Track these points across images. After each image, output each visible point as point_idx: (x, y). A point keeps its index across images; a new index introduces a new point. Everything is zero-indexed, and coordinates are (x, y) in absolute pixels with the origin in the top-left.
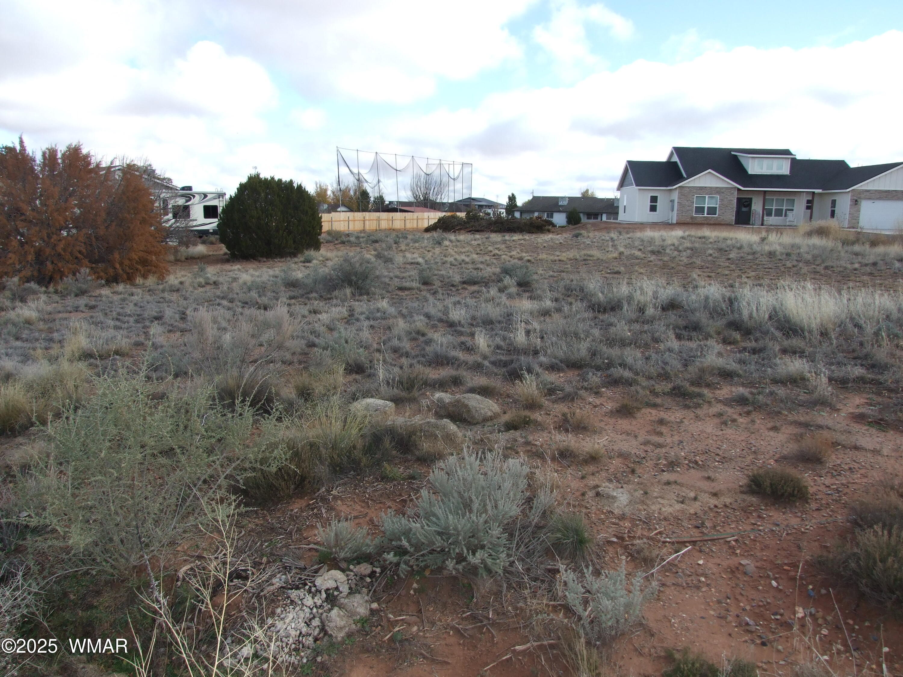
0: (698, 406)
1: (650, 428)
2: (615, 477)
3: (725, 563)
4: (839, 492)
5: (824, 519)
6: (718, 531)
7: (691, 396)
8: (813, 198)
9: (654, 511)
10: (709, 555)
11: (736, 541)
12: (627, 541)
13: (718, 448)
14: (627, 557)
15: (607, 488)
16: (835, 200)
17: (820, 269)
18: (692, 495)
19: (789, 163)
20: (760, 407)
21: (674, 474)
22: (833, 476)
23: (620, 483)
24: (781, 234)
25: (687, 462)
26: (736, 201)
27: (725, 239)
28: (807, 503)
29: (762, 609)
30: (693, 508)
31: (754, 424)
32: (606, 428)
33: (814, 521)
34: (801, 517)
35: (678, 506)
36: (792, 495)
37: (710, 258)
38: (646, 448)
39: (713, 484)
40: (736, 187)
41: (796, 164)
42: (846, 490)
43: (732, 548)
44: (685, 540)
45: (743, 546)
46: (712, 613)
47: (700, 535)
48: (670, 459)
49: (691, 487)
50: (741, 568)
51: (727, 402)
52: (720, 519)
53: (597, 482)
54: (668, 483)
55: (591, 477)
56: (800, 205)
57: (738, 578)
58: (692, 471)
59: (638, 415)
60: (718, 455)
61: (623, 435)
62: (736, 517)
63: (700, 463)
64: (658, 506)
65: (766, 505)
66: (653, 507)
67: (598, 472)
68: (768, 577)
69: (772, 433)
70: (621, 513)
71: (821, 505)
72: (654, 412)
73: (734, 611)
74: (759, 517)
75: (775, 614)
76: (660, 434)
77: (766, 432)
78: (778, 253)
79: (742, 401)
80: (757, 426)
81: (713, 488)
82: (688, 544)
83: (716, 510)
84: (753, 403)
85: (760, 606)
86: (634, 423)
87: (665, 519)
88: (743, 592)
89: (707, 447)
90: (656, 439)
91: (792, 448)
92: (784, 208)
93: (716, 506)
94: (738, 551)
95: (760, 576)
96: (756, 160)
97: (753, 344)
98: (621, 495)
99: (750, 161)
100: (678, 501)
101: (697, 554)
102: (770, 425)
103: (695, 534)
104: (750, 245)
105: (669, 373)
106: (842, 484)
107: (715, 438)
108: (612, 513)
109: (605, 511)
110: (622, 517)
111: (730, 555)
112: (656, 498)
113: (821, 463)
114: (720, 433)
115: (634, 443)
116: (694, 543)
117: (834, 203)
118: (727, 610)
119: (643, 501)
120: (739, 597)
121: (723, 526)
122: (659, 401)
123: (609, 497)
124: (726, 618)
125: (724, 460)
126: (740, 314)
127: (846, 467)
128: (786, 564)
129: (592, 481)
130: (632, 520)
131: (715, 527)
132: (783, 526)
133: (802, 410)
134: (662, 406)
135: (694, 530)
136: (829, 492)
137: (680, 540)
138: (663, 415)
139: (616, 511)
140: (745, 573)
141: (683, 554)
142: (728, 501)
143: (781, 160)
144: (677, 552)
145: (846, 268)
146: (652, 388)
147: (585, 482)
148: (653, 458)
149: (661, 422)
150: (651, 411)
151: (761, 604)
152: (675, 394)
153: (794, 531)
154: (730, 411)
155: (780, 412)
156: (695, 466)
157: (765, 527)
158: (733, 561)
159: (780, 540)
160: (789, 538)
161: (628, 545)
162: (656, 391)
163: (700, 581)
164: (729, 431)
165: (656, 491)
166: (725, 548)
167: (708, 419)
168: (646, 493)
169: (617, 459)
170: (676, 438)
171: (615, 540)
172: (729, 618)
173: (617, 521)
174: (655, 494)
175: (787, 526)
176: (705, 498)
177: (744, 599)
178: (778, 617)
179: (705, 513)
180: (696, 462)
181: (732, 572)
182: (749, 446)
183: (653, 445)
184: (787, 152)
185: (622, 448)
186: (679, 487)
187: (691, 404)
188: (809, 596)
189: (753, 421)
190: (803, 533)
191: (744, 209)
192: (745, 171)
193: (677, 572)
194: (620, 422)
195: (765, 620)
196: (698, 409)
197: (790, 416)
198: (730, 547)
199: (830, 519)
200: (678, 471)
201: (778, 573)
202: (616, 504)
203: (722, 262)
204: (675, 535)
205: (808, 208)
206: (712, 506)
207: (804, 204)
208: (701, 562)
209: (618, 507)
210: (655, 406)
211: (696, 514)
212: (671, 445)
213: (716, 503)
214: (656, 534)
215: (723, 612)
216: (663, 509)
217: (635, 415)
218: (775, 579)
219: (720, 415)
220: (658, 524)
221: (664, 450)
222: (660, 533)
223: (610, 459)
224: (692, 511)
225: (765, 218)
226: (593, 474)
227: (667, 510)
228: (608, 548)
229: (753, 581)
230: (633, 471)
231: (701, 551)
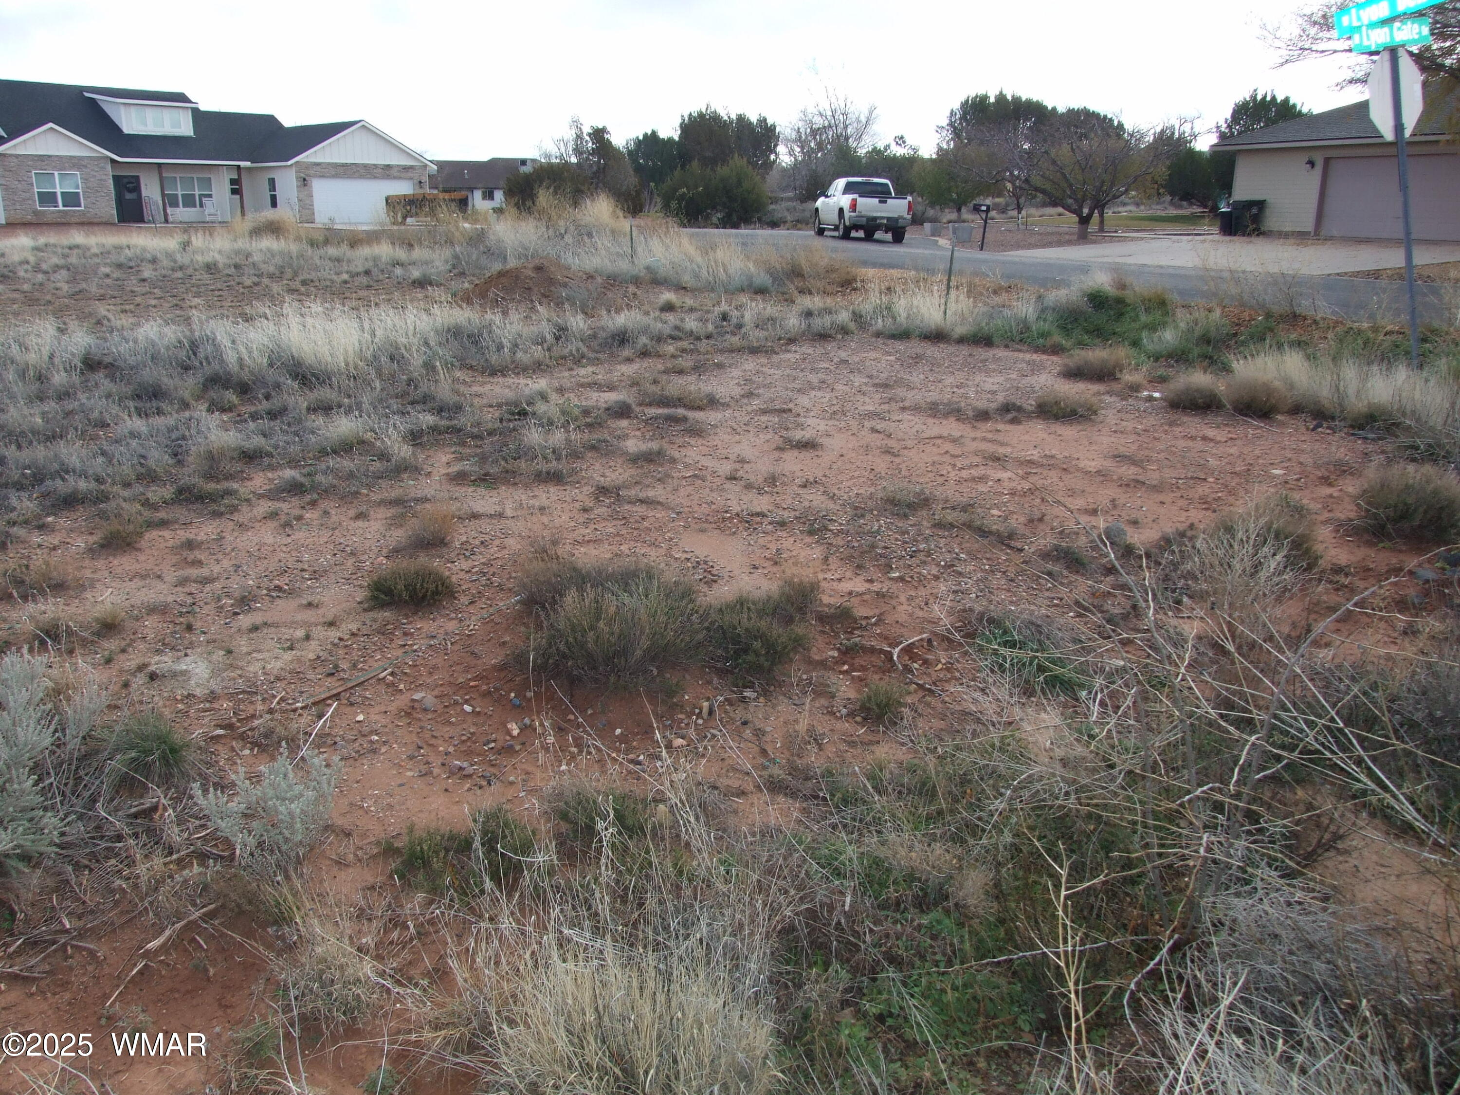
0: (234, 509)
1: (175, 559)
2: (163, 644)
3: (393, 708)
4: (484, 574)
5: (485, 611)
6: (362, 669)
7: (213, 498)
8: (239, 175)
9: (256, 673)
10: (366, 704)
11: (392, 674)
12: (238, 728)
13: (298, 561)
14: (252, 750)
15: (164, 662)
16: (273, 180)
17: (297, 284)
18: (300, 633)
19: (189, 114)
20: (326, 491)
21: (255, 613)
22: (467, 558)
23: (179, 650)
24: (211, 235)
25: (265, 592)
26: (111, 181)
27: (119, 248)
28: (455, 598)
29: (469, 744)
30: (311, 651)
31: (330, 518)
32: (97, 576)
33: (473, 618)
34: (456, 618)
35: (289, 656)
36: (436, 593)
37: (108, 281)
38: (187, 590)
39: (321, 611)
40: (108, 157)
41: (200, 117)
42: (492, 570)
43: (393, 684)
44: (323, 696)
45: (405, 678)
46: (409, 774)
47: (340, 683)
48: (237, 595)
49: (294, 625)
50: (416, 705)
51: (274, 494)
52: (355, 655)
53: (139, 661)
54: (255, 628)
55: (122, 657)
56: (221, 188)
57: (420, 720)
58: (279, 602)
59: (143, 544)
60: (303, 570)
61: (135, 580)
62: (374, 644)
63: (286, 587)
64: (258, 665)
65: (406, 616)
66: (251, 669)
67: (129, 645)
68: (456, 703)
69: (360, 523)
70: (207, 692)
71: (473, 595)
72: (167, 534)
73: (436, 761)
74: (405, 634)
75: (488, 742)
76: (199, 563)
77: (352, 523)
78: (221, 266)
79: (295, 489)
80: (334, 518)
81: (323, 617)
82: (329, 702)
83: (342, 644)
84: (314, 487)
85: (464, 742)
86: (142, 558)
87: (278, 679)
88: (434, 734)
89: (282, 564)
90: (194, 572)
91: (398, 536)
92: (197, 193)
93: (340, 639)
94: (402, 686)
95: (446, 707)
96: (133, 109)
97: (265, 405)
98: (194, 665)
99: (122, 109)
100: (283, 649)
101: (348, 710)
102: (352, 513)
103: (333, 685)
104: (169, 255)
105: (155, 471)
106: (484, 564)
107: (284, 549)
108: (194, 696)
109: (179, 697)
110: (213, 697)
111: (393, 695)
112: (249, 653)
113: (446, 545)
114: (289, 540)
115: (160, 586)
116: (337, 696)
117: (272, 182)
118: (428, 763)
119: (231, 665)
120: (433, 741)
121: (365, 661)
122: (162, 515)
123: (174, 675)
124: (431, 773)
125: (316, 575)
126: (222, 361)
127: (477, 542)
128: (470, 680)
129: (131, 661)
130: (230, 696)
131: (355, 666)
132: (442, 637)
133: (384, 483)
134: (176, 522)
135: (329, 680)
136: (474, 578)
137: (316, 699)
138: (183, 535)
139: (198, 692)
140: (425, 710)
141: (331, 716)
142: (353, 627)
143: (176, 110)
144: (320, 717)
145: (332, 281)
146: (142, 498)
147: (115, 667)
148: (209, 600)
149: (190, 545)
150: (161, 533)
151: (464, 738)
152: (186, 500)
153: (458, 638)
154: (284, 506)
155: (357, 493)
156: (280, 594)
157: (420, 644)
158: (402, 701)
159: (446, 654)
160: (456, 647)
161: (244, 732)
162: (151, 501)
163: (371, 742)
164: (300, 535)
165: (243, 644)
166: (382, 688)
167: (257, 525)
168: (229, 652)
169: (150, 618)
170: (226, 563)
171: (221, 732)
172: (436, 771)
173: (208, 705)
174: (245, 650)
175: (446, 634)
176: (319, 632)
177: (440, 742)
178: (493, 745)
179: (330, 653)
180: (279, 588)
181: (408, 714)
182: (341, 547)
183: (195, 581)
184: (181, 98)
185: (146, 600)
186: (273, 629)
187: (223, 509)
188: (515, 706)
189: (326, 513)
190: (468, 636)
191: (128, 196)
192: (117, 129)
193: (335, 743)
194: (116, 562)
195: (479, 755)
196: (236, 514)
197: (371, 494)
198: (388, 685)
199: (491, 610)
200: (258, 608)
201: (466, 694)
202: (192, 682)
203: (132, 283)
204: (304, 695)
205: (234, 192)
206: (336, 641)
207: (228, 187)
208: (360, 717)
209: (198, 685)
210: (163, 524)
211: (319, 657)
212: (225, 575)
213: (339, 634)
214: (278, 703)
215: (424, 769)
216: (269, 667)
217: (138, 546)
218: (467, 702)
219: (273, 515)
220: (272, 689)
221: (218, 585)
222: (282, 700)
223: (138, 620)
224: (312, 656)
225: (169, 210)
226: (123, 651)
227: (274, 666)
228: (216, 747)
229: (440, 716)
230: (189, 628)
231: (352, 704)
